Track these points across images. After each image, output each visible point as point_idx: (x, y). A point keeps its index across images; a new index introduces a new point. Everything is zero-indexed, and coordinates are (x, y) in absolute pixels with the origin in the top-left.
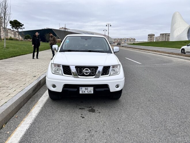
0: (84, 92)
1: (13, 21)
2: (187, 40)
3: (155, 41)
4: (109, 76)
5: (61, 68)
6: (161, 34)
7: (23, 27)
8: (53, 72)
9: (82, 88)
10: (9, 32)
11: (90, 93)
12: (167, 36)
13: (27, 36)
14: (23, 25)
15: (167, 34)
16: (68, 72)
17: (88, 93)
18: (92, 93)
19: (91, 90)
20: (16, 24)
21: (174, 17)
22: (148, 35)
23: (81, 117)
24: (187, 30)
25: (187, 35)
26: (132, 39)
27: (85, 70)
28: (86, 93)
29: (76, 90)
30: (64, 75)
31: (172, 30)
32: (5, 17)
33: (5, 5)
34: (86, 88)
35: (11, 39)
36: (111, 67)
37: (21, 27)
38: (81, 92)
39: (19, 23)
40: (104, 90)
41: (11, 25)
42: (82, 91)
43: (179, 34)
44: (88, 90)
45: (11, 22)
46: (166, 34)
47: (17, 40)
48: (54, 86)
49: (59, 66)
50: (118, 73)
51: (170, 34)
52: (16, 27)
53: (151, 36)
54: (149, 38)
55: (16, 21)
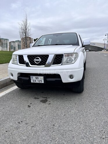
0: (35, 81)
4: (62, 65)
8: (12, 62)
9: (33, 77)
11: (41, 83)
16: (22, 61)
17: (39, 82)
18: (43, 82)
19: (41, 80)
27: (36, 59)
28: (37, 82)
29: (28, 79)
30: (19, 64)
34: (37, 77)
36: (64, 55)
38: (32, 82)
40: (56, 80)
42: (33, 80)
44: (39, 80)
50: (73, 62)
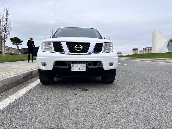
0: (76, 69)
1: (13, 38)
2: (168, 52)
3: (139, 54)
4: (102, 53)
5: (52, 45)
6: (144, 48)
7: (22, 43)
8: (44, 50)
9: (74, 65)
10: (11, 50)
11: (83, 70)
12: (150, 50)
13: (26, 52)
14: (22, 41)
15: (150, 48)
16: (59, 49)
17: (80, 70)
18: (85, 70)
19: (83, 67)
20: (16, 41)
21: (154, 33)
22: (133, 49)
23: (73, 94)
24: (167, 44)
25: (167, 48)
26: (119, 53)
27: (77, 46)
28: (78, 70)
29: (67, 67)
30: (55, 52)
31: (154, 44)
32: (5, 30)
33: (6, 20)
34: (79, 65)
35: (11, 54)
36: (103, 44)
37: (21, 43)
38: (72, 70)
39: (19, 40)
41: (11, 41)
42: (74, 68)
43: (160, 47)
44: (80, 67)
45: (12, 39)
46: (148, 48)
47: (16, 54)
48: (44, 65)
49: (49, 43)
50: (111, 51)
51: (151, 48)
52: (16, 43)
53: (135, 50)
54: (134, 52)
55: (16, 38)
